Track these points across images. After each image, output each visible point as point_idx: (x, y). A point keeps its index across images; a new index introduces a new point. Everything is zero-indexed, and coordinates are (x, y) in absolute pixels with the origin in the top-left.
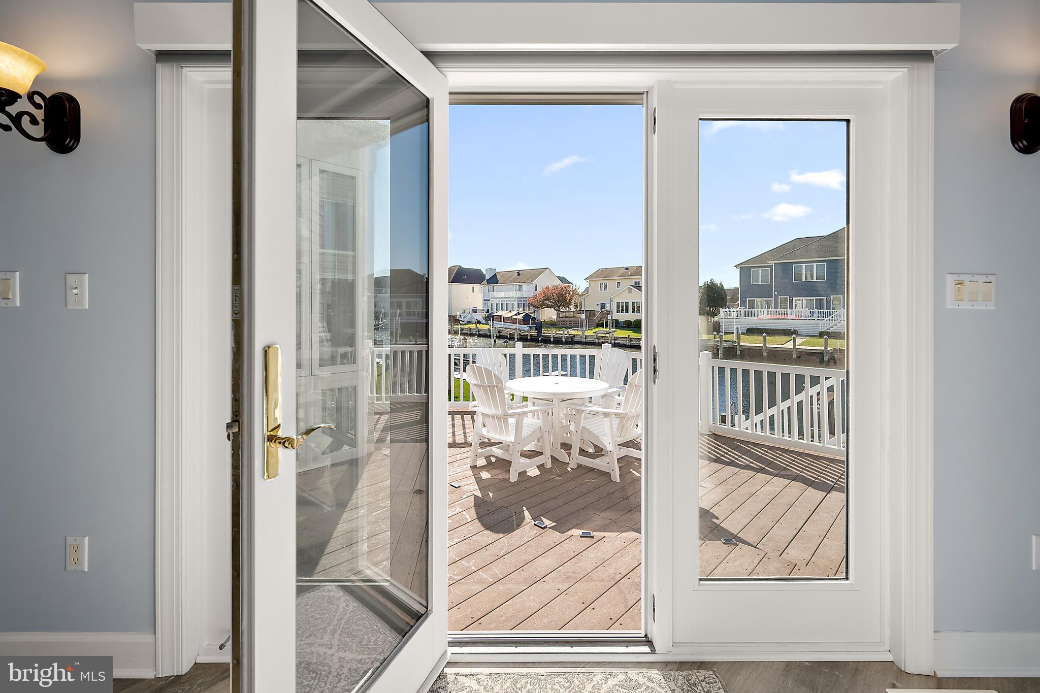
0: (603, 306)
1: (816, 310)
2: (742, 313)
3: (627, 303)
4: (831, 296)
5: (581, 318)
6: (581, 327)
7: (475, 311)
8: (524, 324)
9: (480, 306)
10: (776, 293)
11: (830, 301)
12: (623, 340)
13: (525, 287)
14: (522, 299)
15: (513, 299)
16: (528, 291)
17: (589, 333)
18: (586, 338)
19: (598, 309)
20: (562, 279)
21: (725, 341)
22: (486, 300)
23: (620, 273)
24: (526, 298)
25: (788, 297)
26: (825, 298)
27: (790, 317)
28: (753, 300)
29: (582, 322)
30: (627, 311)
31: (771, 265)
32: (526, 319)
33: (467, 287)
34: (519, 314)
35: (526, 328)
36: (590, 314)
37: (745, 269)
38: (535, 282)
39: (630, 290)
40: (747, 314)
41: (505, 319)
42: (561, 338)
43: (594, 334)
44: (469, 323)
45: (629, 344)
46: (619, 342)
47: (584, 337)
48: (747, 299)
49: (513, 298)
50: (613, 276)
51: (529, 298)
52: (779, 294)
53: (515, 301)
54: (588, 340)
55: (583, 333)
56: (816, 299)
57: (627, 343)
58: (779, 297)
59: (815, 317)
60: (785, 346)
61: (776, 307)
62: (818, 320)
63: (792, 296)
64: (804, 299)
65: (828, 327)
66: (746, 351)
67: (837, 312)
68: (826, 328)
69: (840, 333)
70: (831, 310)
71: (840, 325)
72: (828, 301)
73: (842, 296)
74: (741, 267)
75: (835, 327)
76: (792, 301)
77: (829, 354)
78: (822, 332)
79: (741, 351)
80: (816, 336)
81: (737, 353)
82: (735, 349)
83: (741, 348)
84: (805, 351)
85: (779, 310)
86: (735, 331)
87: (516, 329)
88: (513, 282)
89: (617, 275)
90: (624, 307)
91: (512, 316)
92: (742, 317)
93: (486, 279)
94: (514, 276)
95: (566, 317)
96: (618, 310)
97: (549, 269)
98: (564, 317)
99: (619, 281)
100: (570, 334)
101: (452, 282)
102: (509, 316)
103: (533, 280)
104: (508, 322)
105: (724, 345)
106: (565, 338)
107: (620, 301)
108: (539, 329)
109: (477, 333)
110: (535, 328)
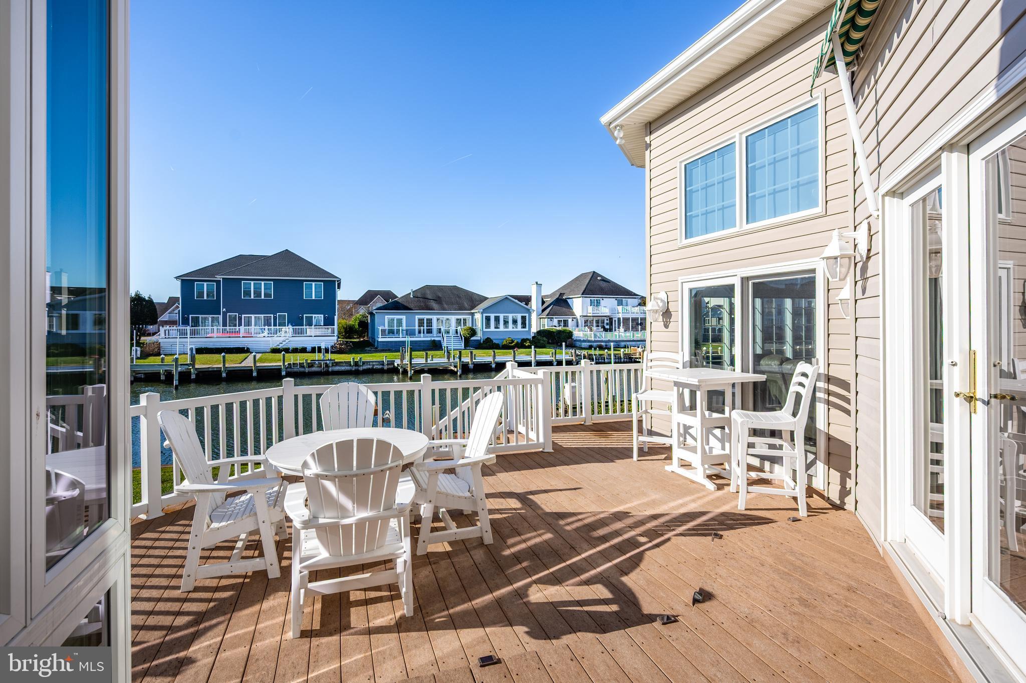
1: (266, 327)
2: (187, 331)
4: (278, 314)
10: (224, 309)
21: (180, 365)
25: (237, 314)
26: (272, 315)
27: (240, 334)
28: (197, 317)
31: (219, 279)
37: (187, 282)
40: (194, 333)
48: (190, 315)
52: (228, 311)
56: (264, 316)
58: (228, 314)
59: (266, 334)
60: (243, 364)
61: (225, 325)
62: (268, 337)
63: (241, 313)
64: (253, 316)
65: (278, 343)
66: (201, 375)
67: (284, 329)
68: (276, 345)
69: (289, 349)
70: (278, 327)
71: (288, 340)
72: (275, 319)
73: (286, 314)
74: (182, 280)
75: (284, 343)
76: (241, 318)
77: (286, 368)
78: (273, 349)
79: (197, 375)
80: (268, 352)
81: (192, 378)
82: (188, 373)
83: (196, 372)
84: (264, 368)
85: (228, 328)
86: (189, 352)
92: (189, 336)
105: (180, 369)
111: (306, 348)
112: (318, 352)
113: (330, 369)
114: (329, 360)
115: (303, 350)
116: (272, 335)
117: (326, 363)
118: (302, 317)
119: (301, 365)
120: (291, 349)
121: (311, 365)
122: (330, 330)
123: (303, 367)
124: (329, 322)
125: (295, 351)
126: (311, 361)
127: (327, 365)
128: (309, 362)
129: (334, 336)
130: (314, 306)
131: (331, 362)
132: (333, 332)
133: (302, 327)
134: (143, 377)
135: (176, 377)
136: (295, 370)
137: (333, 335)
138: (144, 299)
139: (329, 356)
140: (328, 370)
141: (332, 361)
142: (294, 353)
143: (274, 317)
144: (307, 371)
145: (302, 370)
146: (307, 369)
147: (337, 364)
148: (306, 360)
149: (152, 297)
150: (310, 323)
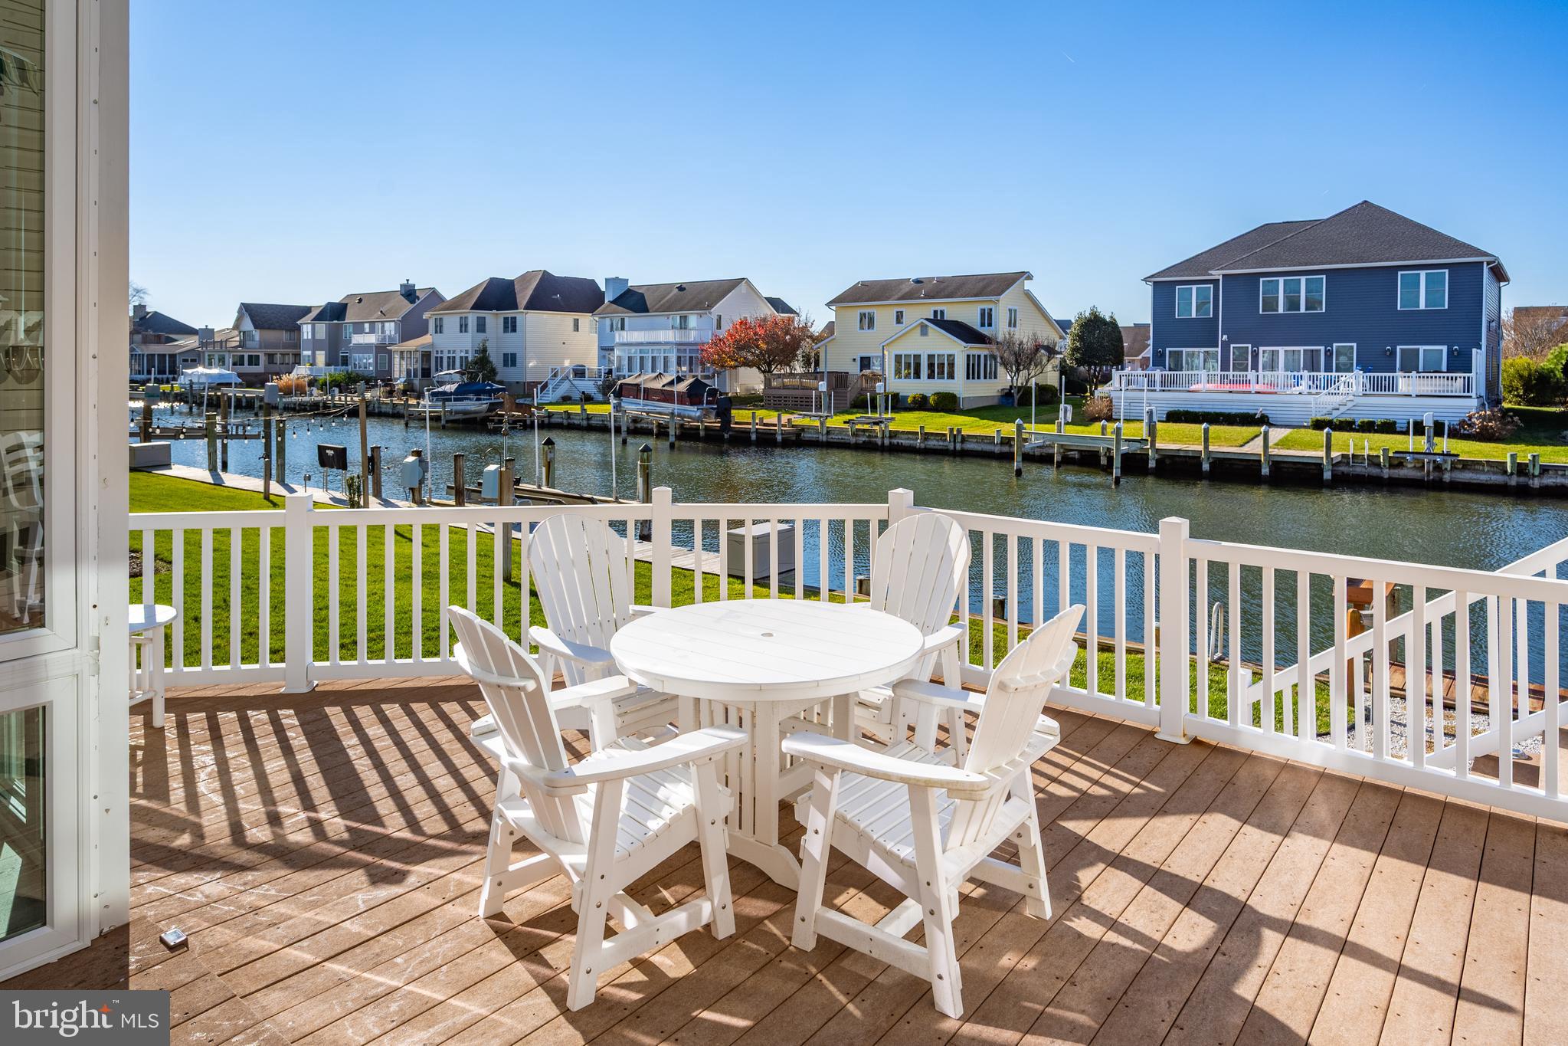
0: (865, 362)
1: (1306, 374)
2: (1158, 379)
3: (917, 357)
4: (1335, 345)
5: (817, 389)
6: (819, 408)
7: (580, 372)
8: (692, 404)
9: (592, 362)
10: (1225, 337)
11: (1332, 354)
12: (908, 439)
13: (693, 320)
14: (688, 348)
15: (668, 347)
16: (698, 328)
17: (837, 422)
18: (828, 433)
19: (854, 369)
20: (777, 304)
21: (1126, 440)
22: (606, 349)
23: (900, 294)
24: (696, 344)
25: (1250, 346)
26: (1322, 348)
27: (1254, 387)
28: (1178, 352)
29: (819, 397)
30: (917, 375)
31: (1216, 277)
32: (694, 394)
33: (566, 319)
34: (679, 380)
35: (693, 411)
36: (839, 380)
37: (1163, 288)
38: (716, 310)
39: (924, 331)
40: (1168, 383)
41: (649, 394)
42: (775, 434)
43: (846, 426)
44: (566, 400)
45: (923, 446)
46: (900, 441)
47: (825, 432)
48: (1168, 350)
49: (667, 343)
50: (887, 299)
51: (703, 344)
52: (1231, 340)
53: (670, 351)
54: (835, 437)
55: (822, 424)
56: (1304, 351)
57: (918, 443)
58: (1232, 346)
59: (1303, 388)
60: (1245, 449)
61: (1225, 367)
62: (1310, 394)
63: (1256, 344)
64: (1281, 350)
65: (1330, 408)
66: (1168, 461)
67: (1345, 377)
68: (1325, 411)
69: (1353, 422)
70: (1334, 374)
71: (1353, 404)
72: (1329, 355)
73: (1355, 345)
74: (1154, 282)
75: (1343, 409)
76: (1258, 354)
77: (1333, 465)
78: (1317, 421)
79: (1157, 461)
80: (1305, 427)
81: (1150, 466)
82: (1144, 457)
83: (1157, 456)
84: (1286, 460)
85: (1231, 373)
86: (1146, 420)
87: (672, 414)
88: (669, 308)
89: (896, 296)
90: (910, 367)
91: (664, 386)
92: (1158, 388)
93: (606, 301)
94: (669, 297)
95: (785, 387)
96: (898, 372)
97: (749, 283)
98: (779, 388)
99: (900, 310)
100: (793, 426)
101: (527, 308)
102: (658, 385)
103: (710, 307)
104: (654, 400)
105: (1124, 448)
106: (782, 434)
107: (903, 352)
108: (724, 414)
109: (585, 423)
110: (714, 412)
111: (1395, 423)
112: (1414, 434)
113: (1447, 477)
114: (1443, 454)
115: (1388, 428)
116: (1318, 391)
117: (1435, 461)
118: (1393, 353)
119: (1373, 461)
120: (1358, 422)
121: (1397, 461)
122: (1460, 382)
123: (1378, 465)
124: (1460, 363)
125: (1368, 427)
126: (1396, 452)
127: (1438, 468)
128: (1391, 454)
129: (1470, 397)
130: (1424, 327)
131: (1449, 459)
132: (1468, 387)
133: (1391, 375)
134: (1077, 456)
135: (1117, 463)
136: (1359, 470)
137: (1466, 394)
138: (1103, 321)
139: (1444, 444)
140: (1441, 479)
141: (1453, 458)
142: (1363, 432)
143: (1326, 352)
144: (1386, 476)
145: (1374, 471)
146: (1386, 471)
147: (1467, 465)
148: (1385, 451)
149: (1115, 317)
150: (1410, 365)
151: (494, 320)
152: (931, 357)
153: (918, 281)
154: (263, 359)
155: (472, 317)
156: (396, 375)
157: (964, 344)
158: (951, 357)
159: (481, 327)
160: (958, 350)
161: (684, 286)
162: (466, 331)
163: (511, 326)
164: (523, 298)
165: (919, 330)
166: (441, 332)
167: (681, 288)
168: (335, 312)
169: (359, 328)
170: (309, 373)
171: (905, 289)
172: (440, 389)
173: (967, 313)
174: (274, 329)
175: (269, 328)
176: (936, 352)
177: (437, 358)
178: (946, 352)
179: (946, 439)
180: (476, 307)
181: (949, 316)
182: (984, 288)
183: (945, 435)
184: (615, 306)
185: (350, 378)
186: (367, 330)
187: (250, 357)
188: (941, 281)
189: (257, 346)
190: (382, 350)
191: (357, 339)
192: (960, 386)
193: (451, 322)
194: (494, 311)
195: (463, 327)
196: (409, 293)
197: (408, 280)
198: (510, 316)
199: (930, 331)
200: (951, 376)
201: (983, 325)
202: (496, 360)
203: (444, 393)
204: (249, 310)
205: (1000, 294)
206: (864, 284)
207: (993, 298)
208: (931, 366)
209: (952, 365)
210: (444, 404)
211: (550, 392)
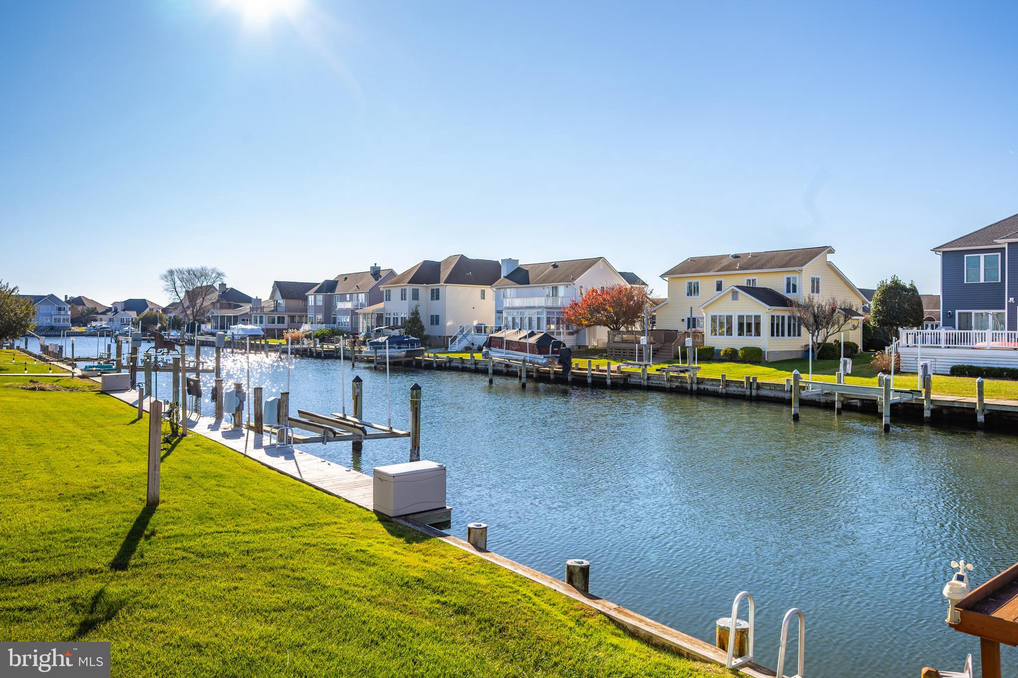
0: (691, 322)
2: (943, 337)
3: (729, 318)
5: (639, 342)
6: (641, 358)
7: (479, 329)
8: (540, 353)
9: (489, 321)
10: (1012, 300)
12: (712, 385)
13: (562, 290)
14: (555, 311)
15: (539, 310)
16: (565, 295)
17: (652, 369)
18: (649, 378)
19: (681, 327)
20: (631, 278)
21: (896, 391)
22: (499, 312)
23: (719, 267)
24: (560, 308)
28: (968, 313)
29: (640, 350)
30: (729, 332)
31: (1002, 246)
32: (545, 344)
33: (475, 290)
34: (532, 334)
35: (541, 359)
36: (670, 336)
37: (951, 258)
38: (579, 282)
39: (735, 296)
40: (952, 341)
41: (510, 345)
42: (605, 378)
43: (658, 373)
44: (468, 350)
45: (724, 391)
46: (706, 387)
47: (646, 377)
48: (957, 312)
49: (539, 307)
50: (709, 271)
51: (564, 308)
52: (1017, 302)
53: (541, 313)
54: (654, 382)
55: (644, 370)
57: (720, 389)
61: (1012, 327)
66: (945, 412)
74: (943, 252)
79: (932, 411)
81: (925, 415)
82: (920, 408)
83: (932, 407)
86: (920, 372)
87: (524, 361)
88: (544, 281)
89: (716, 269)
90: (723, 325)
91: (520, 339)
92: (943, 344)
93: (502, 276)
94: (546, 272)
95: (624, 341)
96: (714, 331)
97: (605, 261)
98: (619, 342)
99: (719, 279)
100: (622, 372)
101: (445, 282)
102: (516, 338)
103: (574, 279)
104: (513, 350)
105: (894, 398)
106: (611, 379)
107: (717, 314)
108: (565, 362)
109: (473, 367)
110: (558, 359)
134: (859, 404)
135: (885, 411)
138: (904, 288)
149: (915, 284)
151: (424, 290)
152: (741, 317)
153: (736, 257)
154: (287, 319)
155: (409, 289)
156: (361, 331)
157: (768, 307)
158: (757, 317)
159: (416, 296)
160: (764, 312)
161: (557, 264)
162: (405, 299)
163: (435, 295)
164: (444, 274)
165: (730, 295)
166: (389, 300)
167: (555, 266)
168: (329, 287)
169: (343, 299)
170: (310, 328)
171: (725, 262)
172: (375, 340)
173: (775, 281)
174: (295, 299)
175: (291, 298)
176: (745, 313)
177: (386, 318)
178: (753, 313)
179: (744, 386)
180: (410, 282)
181: (759, 284)
182: (791, 260)
183: (742, 382)
184: (507, 280)
185: (333, 332)
186: (348, 299)
187: (279, 318)
188: (755, 256)
189: (284, 310)
190: (353, 313)
191: (341, 305)
192: (765, 342)
193: (396, 293)
194: (425, 285)
195: (403, 297)
196: (376, 273)
197: (375, 264)
198: (435, 288)
199: (740, 296)
200: (758, 334)
201: (788, 291)
202: (425, 320)
203: (378, 343)
204: (280, 287)
205: (802, 265)
206: (693, 260)
207: (796, 269)
208: (741, 325)
209: (758, 325)
210: (376, 351)
211: (457, 344)
